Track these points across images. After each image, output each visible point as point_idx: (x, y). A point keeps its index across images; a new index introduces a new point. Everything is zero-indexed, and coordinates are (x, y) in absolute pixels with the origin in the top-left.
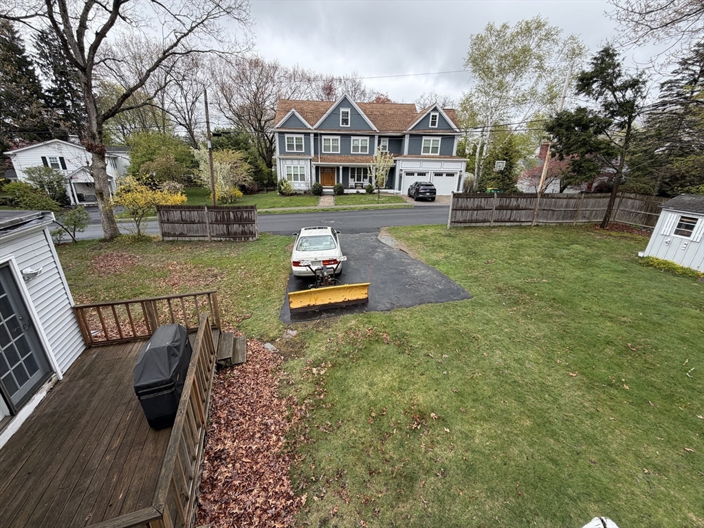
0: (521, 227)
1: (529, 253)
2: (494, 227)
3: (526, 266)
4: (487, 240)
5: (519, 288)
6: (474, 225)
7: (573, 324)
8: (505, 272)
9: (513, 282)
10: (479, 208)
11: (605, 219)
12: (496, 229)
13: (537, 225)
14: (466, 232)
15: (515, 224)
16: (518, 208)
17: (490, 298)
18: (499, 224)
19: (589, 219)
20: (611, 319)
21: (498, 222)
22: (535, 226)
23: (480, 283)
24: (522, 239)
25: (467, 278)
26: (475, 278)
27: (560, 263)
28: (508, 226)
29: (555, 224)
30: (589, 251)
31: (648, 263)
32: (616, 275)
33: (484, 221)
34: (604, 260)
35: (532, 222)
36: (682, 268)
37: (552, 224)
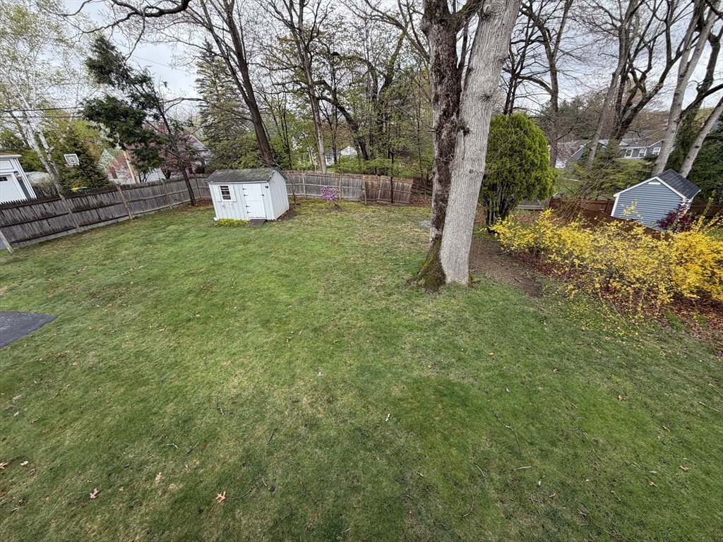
0: (118, 224)
1: (126, 247)
2: (85, 232)
3: (122, 260)
4: (75, 249)
5: (115, 284)
6: (53, 237)
7: (164, 292)
8: (100, 275)
9: (109, 281)
10: (46, 217)
11: (191, 198)
12: (89, 234)
13: (136, 218)
14: (44, 249)
15: (110, 222)
16: (102, 206)
17: (81, 308)
18: (89, 227)
19: (180, 200)
20: (192, 275)
21: (87, 225)
22: (134, 219)
23: (68, 298)
24: (120, 235)
25: (48, 300)
26: (58, 296)
27: (156, 247)
28: (103, 227)
29: (153, 212)
30: (182, 228)
31: (220, 224)
32: (200, 240)
33: (66, 229)
34: (192, 232)
35: (128, 215)
36: (237, 221)
37: (151, 213)
